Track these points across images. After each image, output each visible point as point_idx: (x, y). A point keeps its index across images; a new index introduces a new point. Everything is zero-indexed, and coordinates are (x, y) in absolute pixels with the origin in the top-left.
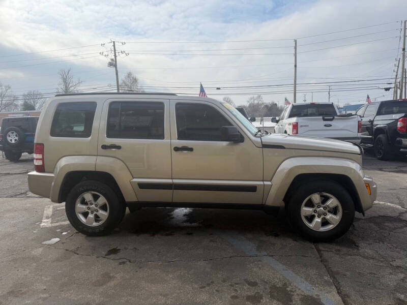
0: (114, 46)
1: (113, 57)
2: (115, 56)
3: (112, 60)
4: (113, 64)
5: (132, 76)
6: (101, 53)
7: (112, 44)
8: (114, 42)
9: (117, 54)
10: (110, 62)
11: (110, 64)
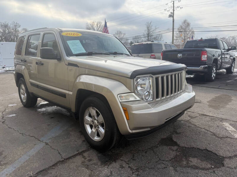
0: (173, 4)
1: (172, 11)
2: (174, 10)
3: (172, 13)
4: (172, 16)
5: (187, 22)
6: (165, 10)
7: (173, 3)
8: (174, 1)
9: (175, 9)
10: (170, 15)
11: (170, 16)
